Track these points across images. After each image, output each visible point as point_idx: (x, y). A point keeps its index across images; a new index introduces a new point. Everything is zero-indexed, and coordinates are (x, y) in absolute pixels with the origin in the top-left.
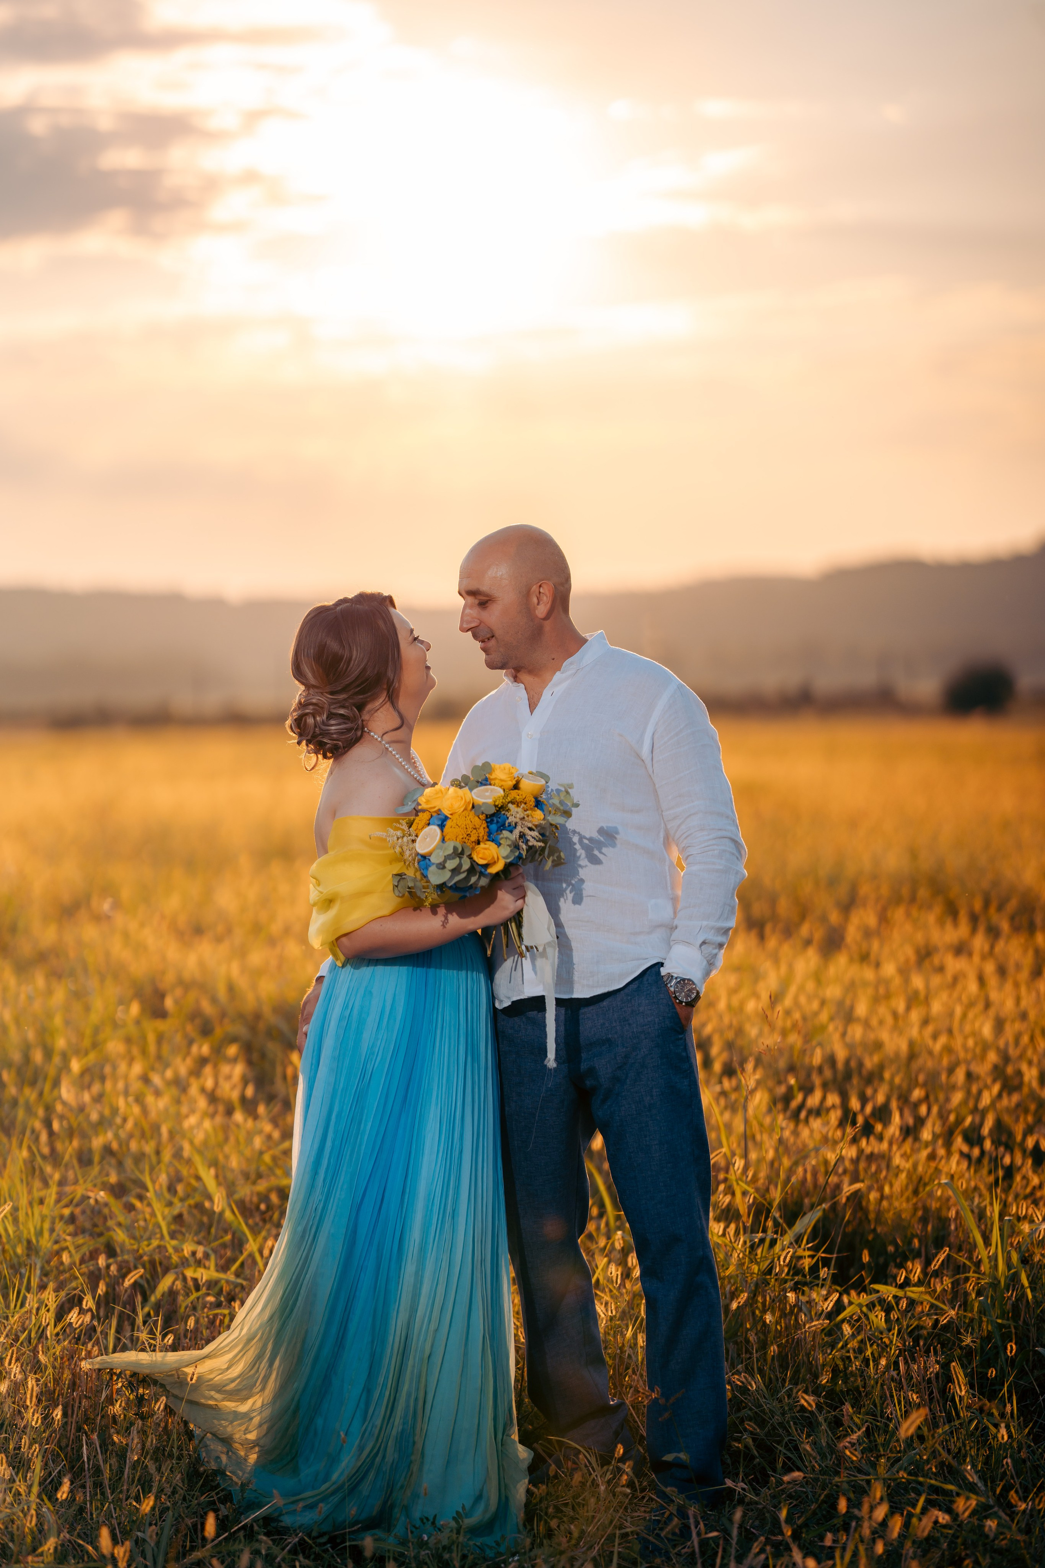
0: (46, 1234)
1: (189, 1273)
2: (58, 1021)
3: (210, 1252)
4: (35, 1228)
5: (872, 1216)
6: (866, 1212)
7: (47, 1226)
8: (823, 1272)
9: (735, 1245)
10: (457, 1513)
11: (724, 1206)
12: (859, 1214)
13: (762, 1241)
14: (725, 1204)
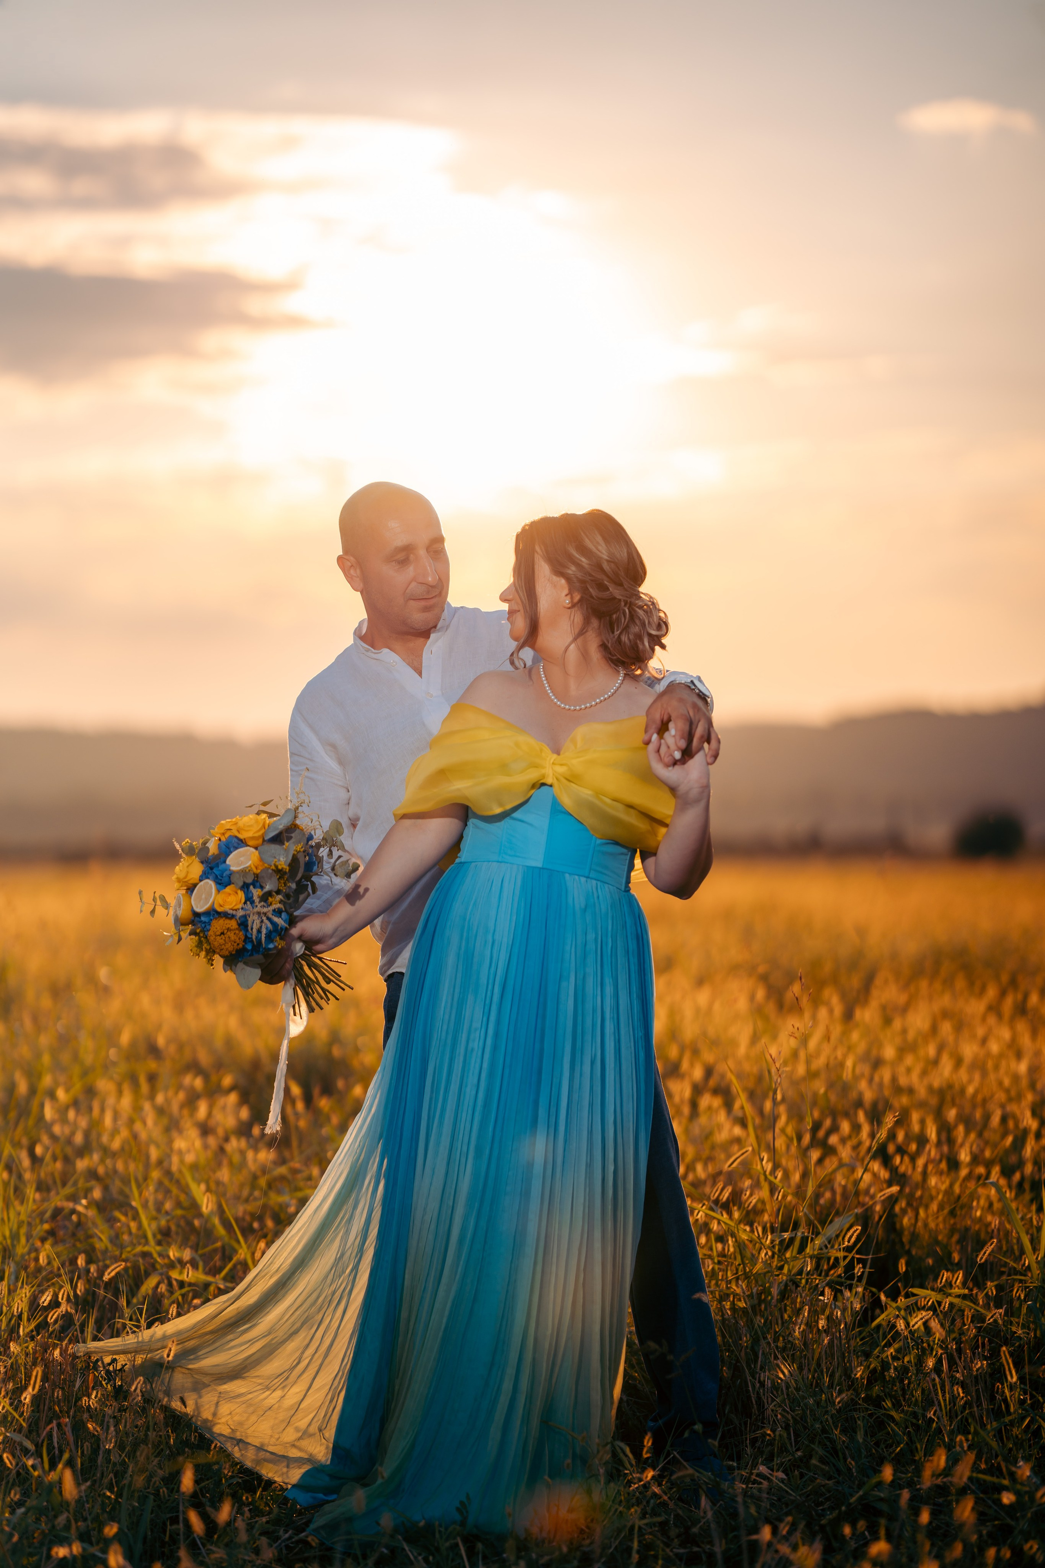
0: (23, 1240)
1: (175, 1275)
2: (46, 1059)
3: (198, 1258)
4: (11, 1231)
5: (906, 1239)
6: (899, 1233)
7: (23, 1231)
8: (858, 1270)
9: (763, 1241)
10: (462, 1503)
11: (750, 1207)
12: (893, 1236)
13: (792, 1240)
14: (752, 1205)
